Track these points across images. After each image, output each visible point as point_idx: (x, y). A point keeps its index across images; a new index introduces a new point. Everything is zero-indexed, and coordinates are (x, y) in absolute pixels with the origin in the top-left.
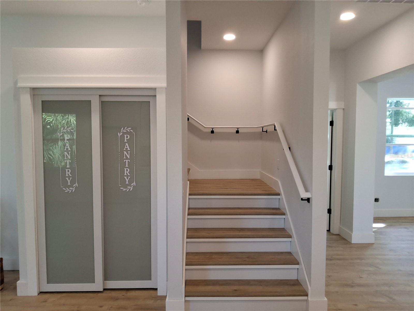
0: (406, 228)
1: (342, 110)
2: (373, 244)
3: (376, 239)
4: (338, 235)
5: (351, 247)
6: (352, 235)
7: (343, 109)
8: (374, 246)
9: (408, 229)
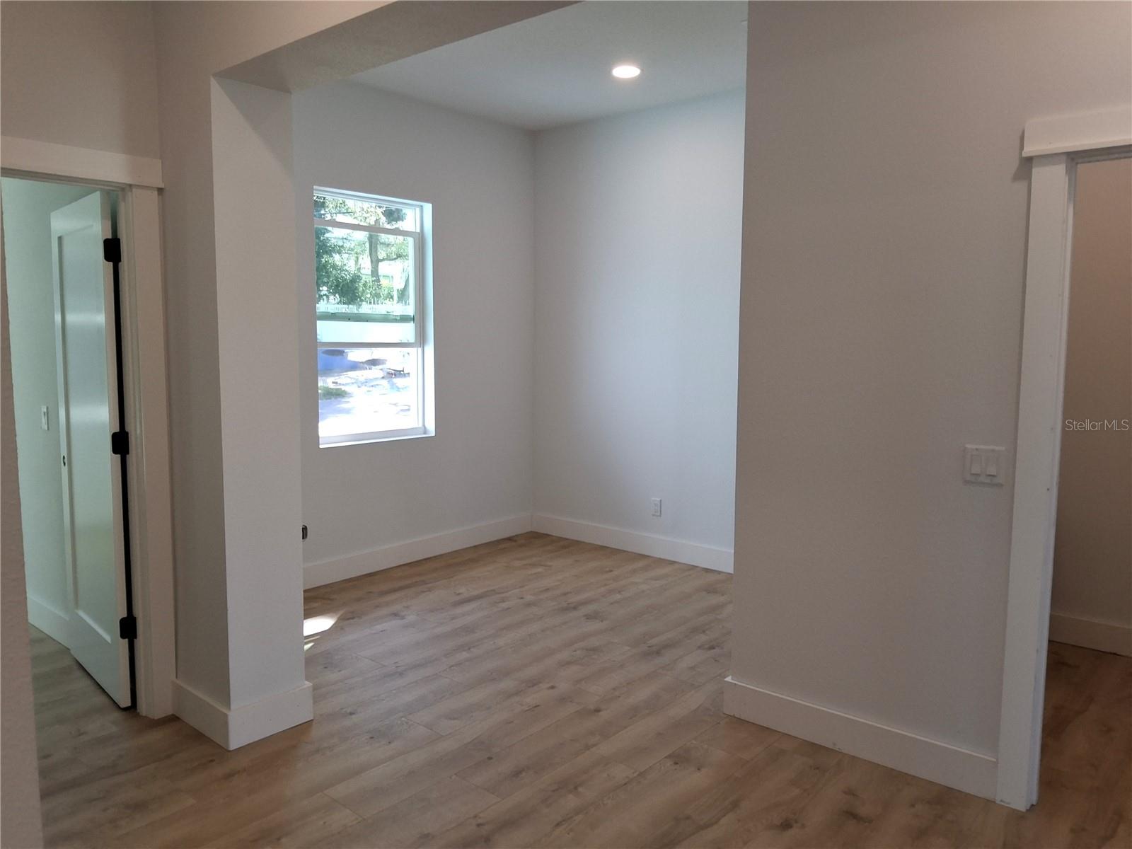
0: (395, 615)
1: (156, 192)
2: (308, 724)
3: (318, 694)
4: (173, 719)
5: (229, 776)
6: (226, 716)
7: (160, 191)
8: (316, 732)
9: (403, 618)
